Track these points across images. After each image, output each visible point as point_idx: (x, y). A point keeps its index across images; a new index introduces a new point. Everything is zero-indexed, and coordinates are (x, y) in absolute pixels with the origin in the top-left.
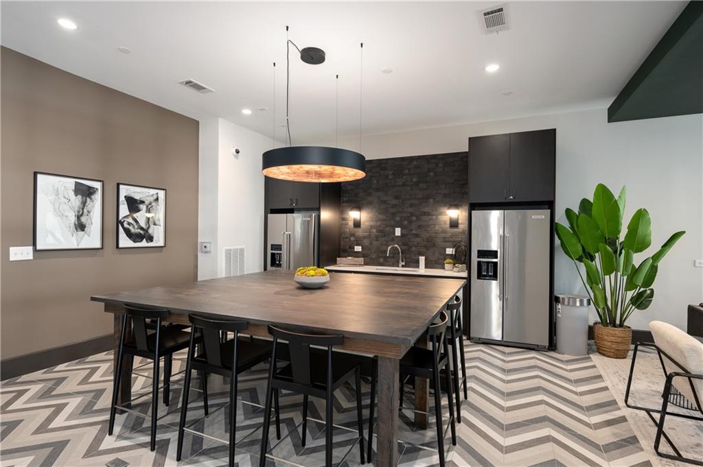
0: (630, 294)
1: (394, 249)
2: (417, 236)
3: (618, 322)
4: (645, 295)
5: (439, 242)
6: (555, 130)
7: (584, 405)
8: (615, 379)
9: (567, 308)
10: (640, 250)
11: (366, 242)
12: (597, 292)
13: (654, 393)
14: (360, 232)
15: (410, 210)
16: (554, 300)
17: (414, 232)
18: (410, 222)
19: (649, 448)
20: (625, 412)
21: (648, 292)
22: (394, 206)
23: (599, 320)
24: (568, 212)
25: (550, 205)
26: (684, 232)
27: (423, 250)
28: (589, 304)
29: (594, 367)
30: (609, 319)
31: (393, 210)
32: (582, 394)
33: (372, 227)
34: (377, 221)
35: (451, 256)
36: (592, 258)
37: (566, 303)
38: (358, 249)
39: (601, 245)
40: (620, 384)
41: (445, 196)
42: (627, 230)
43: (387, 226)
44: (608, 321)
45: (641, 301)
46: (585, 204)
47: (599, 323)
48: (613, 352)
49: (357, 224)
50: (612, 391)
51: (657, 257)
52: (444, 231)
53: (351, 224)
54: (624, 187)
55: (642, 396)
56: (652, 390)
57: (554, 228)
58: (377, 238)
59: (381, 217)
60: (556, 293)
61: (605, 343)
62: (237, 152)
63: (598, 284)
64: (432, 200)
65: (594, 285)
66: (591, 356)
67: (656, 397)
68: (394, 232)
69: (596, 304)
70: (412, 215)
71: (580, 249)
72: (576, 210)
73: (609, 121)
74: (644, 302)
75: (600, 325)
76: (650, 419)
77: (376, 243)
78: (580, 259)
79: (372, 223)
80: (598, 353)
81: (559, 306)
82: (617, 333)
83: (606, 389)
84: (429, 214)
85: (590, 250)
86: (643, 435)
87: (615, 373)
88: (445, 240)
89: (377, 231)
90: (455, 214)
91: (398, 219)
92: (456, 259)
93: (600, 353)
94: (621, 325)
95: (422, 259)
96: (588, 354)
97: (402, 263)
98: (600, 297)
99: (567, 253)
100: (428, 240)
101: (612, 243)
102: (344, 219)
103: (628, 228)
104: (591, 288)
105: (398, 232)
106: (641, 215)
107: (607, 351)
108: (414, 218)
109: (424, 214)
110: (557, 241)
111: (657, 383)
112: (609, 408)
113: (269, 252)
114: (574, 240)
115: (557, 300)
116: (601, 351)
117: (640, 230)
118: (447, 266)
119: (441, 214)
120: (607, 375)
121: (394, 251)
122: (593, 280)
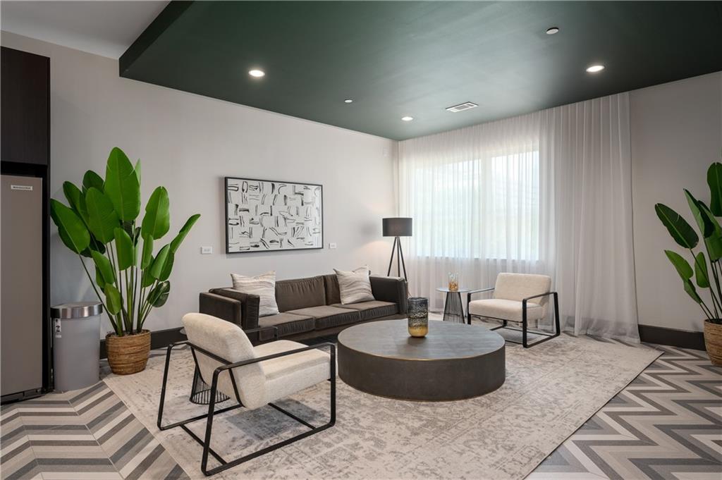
0: (148, 289)
3: (135, 327)
4: (162, 289)
6: (48, 58)
7: (108, 456)
8: (139, 401)
9: (70, 323)
10: (158, 236)
12: (111, 294)
13: (183, 400)
16: (50, 315)
19: (195, 473)
20: (160, 438)
21: (165, 285)
23: (113, 330)
24: (68, 187)
25: (41, 170)
26: (199, 215)
28: (101, 311)
29: (111, 393)
30: (126, 327)
32: (103, 440)
36: (103, 250)
37: (69, 316)
39: (117, 230)
40: (146, 404)
42: (145, 212)
44: (124, 329)
45: (158, 298)
46: (91, 178)
47: (113, 334)
48: (131, 367)
50: (138, 417)
51: (175, 243)
54: (139, 161)
55: (172, 408)
56: (179, 397)
57: (48, 208)
60: (53, 305)
61: (122, 357)
63: (111, 283)
65: (107, 284)
66: (103, 380)
67: (186, 404)
69: (110, 308)
71: (87, 237)
72: (79, 185)
73: (122, 75)
74: (161, 297)
75: (115, 337)
76: (187, 434)
78: (86, 253)
80: (112, 374)
81: (59, 323)
82: (136, 340)
83: (132, 417)
85: (100, 237)
86: (185, 458)
87: (137, 393)
93: (115, 373)
94: (139, 330)
96: (100, 379)
98: (114, 300)
99: (69, 244)
103: (146, 209)
104: (103, 290)
106: (160, 194)
107: (123, 368)
110: (54, 229)
111: (182, 386)
112: (140, 444)
114: (79, 226)
115: (55, 314)
116: (116, 371)
117: (159, 212)
120: (129, 398)
122: (104, 278)
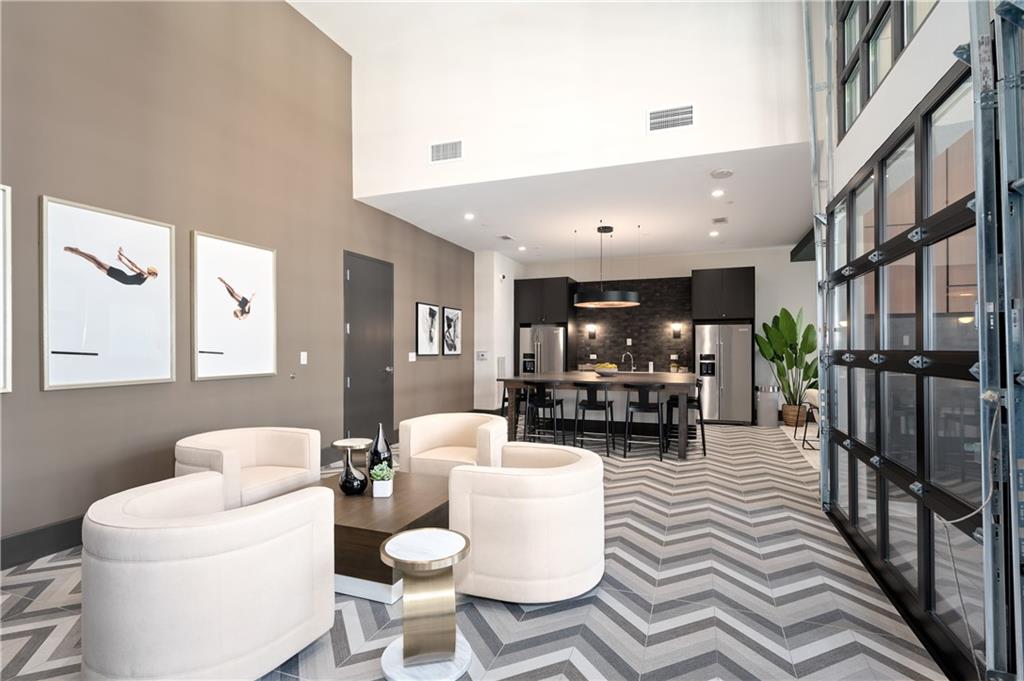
0: (805, 383)
1: (627, 357)
2: (645, 345)
3: (798, 402)
5: (665, 349)
6: (754, 268)
9: (763, 394)
10: (810, 352)
11: (601, 351)
12: (784, 382)
14: (594, 343)
15: (640, 324)
16: (755, 389)
17: (643, 342)
18: (640, 334)
22: (626, 320)
23: (786, 402)
24: (765, 325)
25: (752, 321)
27: (651, 357)
28: (778, 391)
29: (782, 433)
31: (625, 324)
33: (606, 338)
34: (610, 332)
35: (675, 361)
36: (781, 359)
37: (763, 391)
38: (593, 357)
39: (787, 350)
41: (669, 312)
42: (802, 339)
43: (619, 337)
44: (792, 402)
46: (776, 319)
47: (786, 404)
48: (795, 423)
49: (592, 336)
52: (669, 342)
53: (587, 335)
54: (801, 310)
57: (754, 337)
58: (610, 348)
59: (615, 329)
60: (756, 384)
61: (789, 418)
62: (504, 277)
63: (784, 377)
64: (658, 316)
65: (782, 377)
66: (780, 426)
68: (626, 342)
69: (784, 391)
70: (641, 328)
71: (772, 352)
72: (770, 324)
73: (792, 260)
75: (786, 406)
77: (610, 352)
78: (772, 360)
79: (607, 335)
80: (784, 424)
81: (759, 393)
82: (796, 409)
84: (655, 327)
85: (779, 353)
88: (669, 348)
89: (612, 342)
90: (677, 327)
91: (629, 331)
92: (679, 363)
93: (786, 424)
94: (800, 405)
95: (651, 364)
96: (778, 425)
97: (634, 368)
98: (785, 386)
99: (764, 356)
100: (655, 348)
101: (793, 347)
102: (580, 332)
103: (802, 337)
104: (780, 379)
105: (629, 342)
106: (810, 329)
107: (791, 422)
108: (643, 331)
109: (652, 327)
110: (757, 348)
113: (522, 359)
114: (768, 346)
115: (757, 389)
118: (672, 369)
119: (666, 327)
121: (628, 358)
122: (781, 374)
